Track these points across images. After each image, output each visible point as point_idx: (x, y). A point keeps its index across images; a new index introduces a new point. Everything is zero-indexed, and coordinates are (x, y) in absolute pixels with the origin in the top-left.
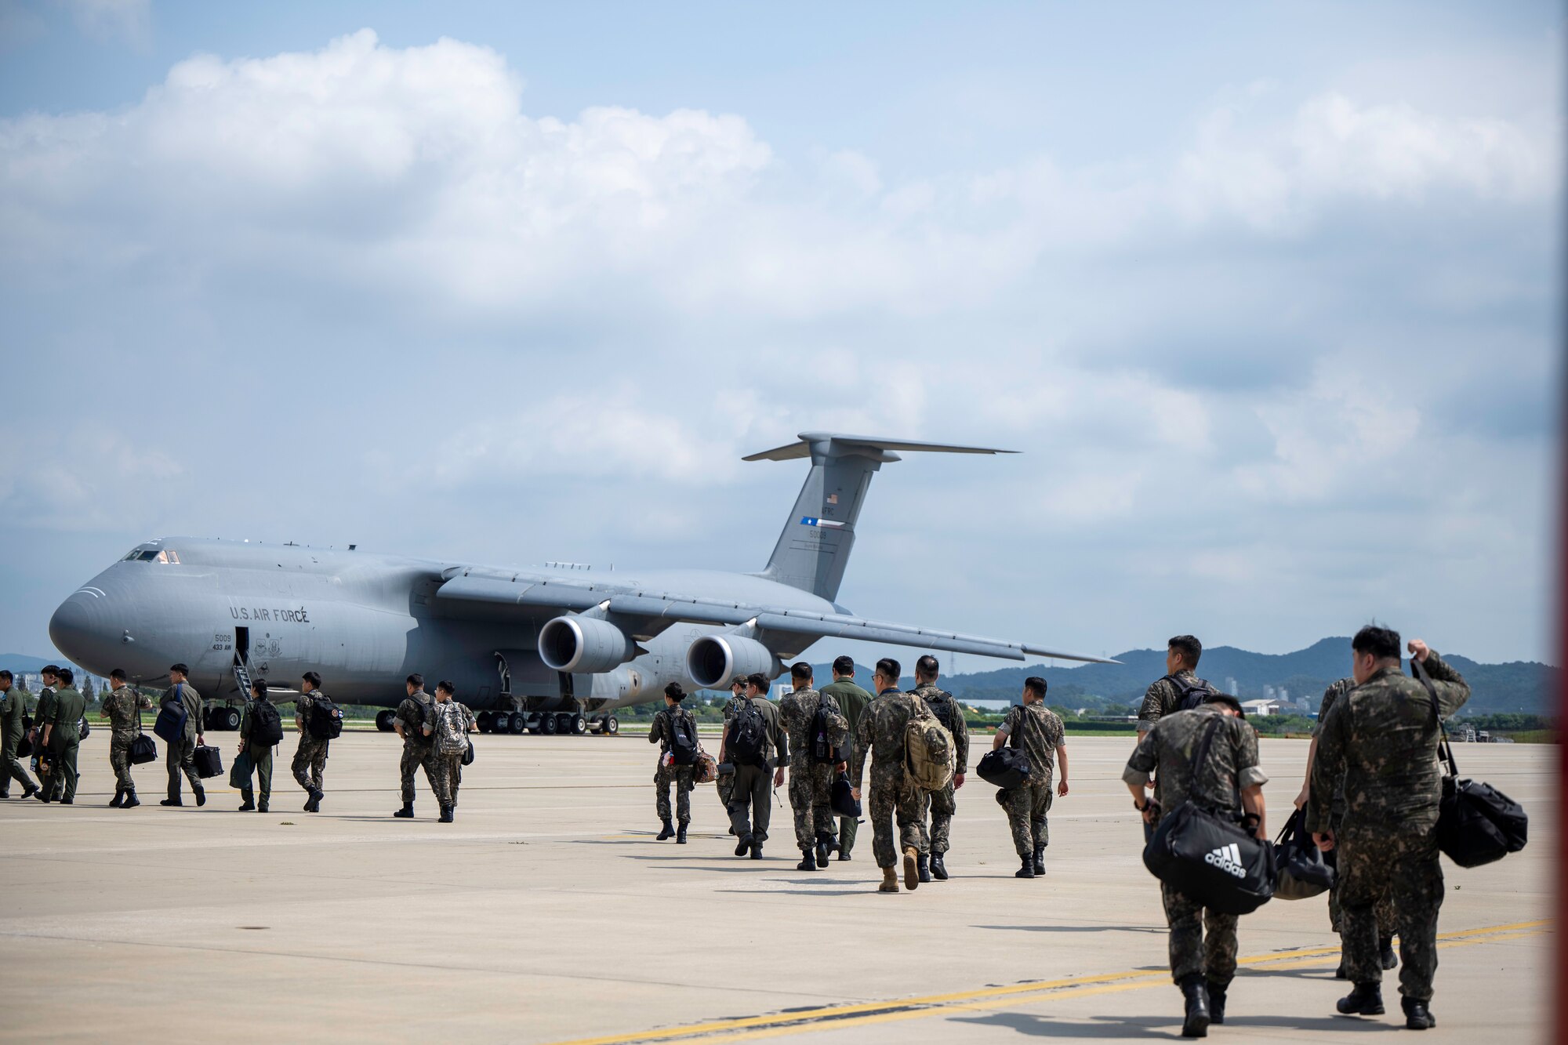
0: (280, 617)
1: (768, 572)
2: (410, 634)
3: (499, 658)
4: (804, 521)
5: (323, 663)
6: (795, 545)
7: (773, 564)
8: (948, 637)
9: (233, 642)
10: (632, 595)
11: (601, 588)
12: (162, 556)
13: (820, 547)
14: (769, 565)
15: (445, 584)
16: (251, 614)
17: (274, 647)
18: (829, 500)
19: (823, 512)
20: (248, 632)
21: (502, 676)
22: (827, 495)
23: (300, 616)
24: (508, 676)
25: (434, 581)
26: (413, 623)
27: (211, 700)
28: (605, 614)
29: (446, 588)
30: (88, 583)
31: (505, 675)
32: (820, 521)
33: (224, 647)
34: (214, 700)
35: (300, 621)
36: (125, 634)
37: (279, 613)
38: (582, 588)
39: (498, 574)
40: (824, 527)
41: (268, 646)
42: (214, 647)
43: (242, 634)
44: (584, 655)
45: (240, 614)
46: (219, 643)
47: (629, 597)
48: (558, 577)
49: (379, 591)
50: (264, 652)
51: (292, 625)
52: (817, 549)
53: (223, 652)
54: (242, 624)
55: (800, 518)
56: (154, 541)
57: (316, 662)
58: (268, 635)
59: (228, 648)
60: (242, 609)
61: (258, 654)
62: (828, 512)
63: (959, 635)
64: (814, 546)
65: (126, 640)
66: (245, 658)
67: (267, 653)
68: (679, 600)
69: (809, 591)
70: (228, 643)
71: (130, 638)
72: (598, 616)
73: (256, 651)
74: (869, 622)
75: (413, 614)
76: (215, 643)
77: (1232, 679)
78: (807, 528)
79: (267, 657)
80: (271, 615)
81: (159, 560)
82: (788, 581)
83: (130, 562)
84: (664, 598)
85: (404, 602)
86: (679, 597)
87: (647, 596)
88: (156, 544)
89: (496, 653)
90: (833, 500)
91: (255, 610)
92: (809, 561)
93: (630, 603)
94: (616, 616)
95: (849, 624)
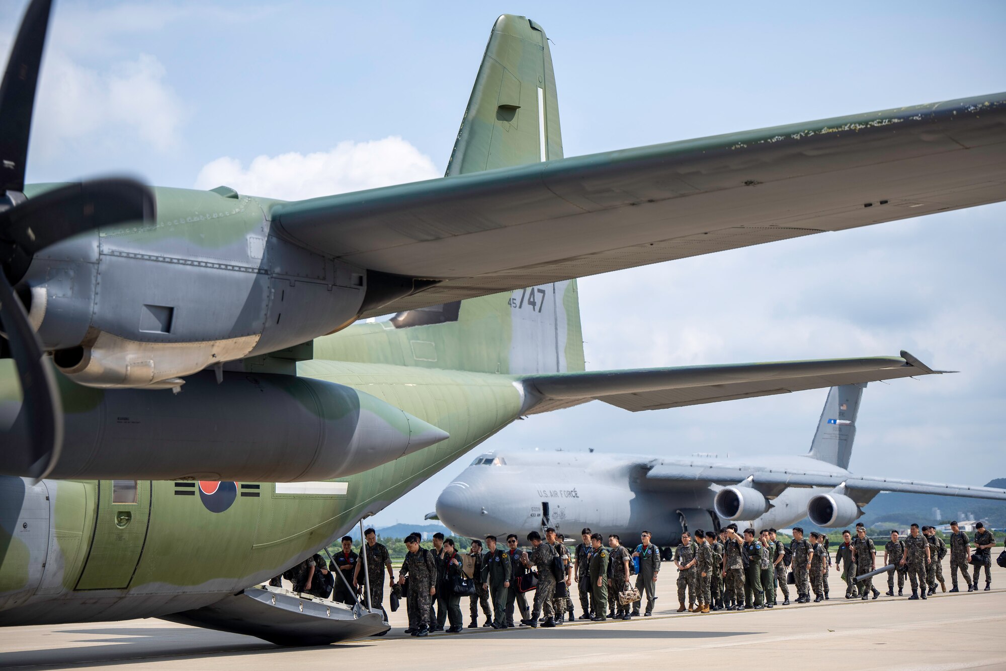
0: (563, 495)
1: (811, 454)
2: (632, 502)
3: (680, 514)
4: (829, 421)
5: (587, 522)
6: (826, 436)
7: (813, 449)
8: (965, 489)
9: (541, 512)
10: (766, 472)
11: (746, 469)
12: (496, 461)
13: (839, 437)
14: (811, 449)
15: (650, 471)
16: (549, 494)
17: (562, 513)
18: (842, 408)
19: (840, 415)
20: (548, 505)
21: (682, 525)
22: (841, 404)
23: (574, 494)
24: (686, 525)
25: (643, 469)
26: (633, 495)
27: (523, 547)
28: (751, 484)
29: (651, 473)
30: (454, 480)
31: (685, 524)
32: (838, 421)
33: (536, 515)
34: (525, 547)
35: (574, 497)
36: (482, 509)
37: (562, 493)
38: (734, 469)
39: (681, 463)
40: (841, 425)
41: (559, 513)
42: (531, 515)
43: (545, 506)
44: (744, 510)
45: (544, 495)
46: (534, 512)
47: (764, 473)
48: (718, 463)
49: (613, 476)
50: (557, 517)
51: (570, 499)
52: (838, 438)
53: (536, 518)
54: (545, 500)
55: (825, 419)
56: (490, 452)
57: (584, 521)
58: (559, 507)
59: (539, 515)
60: (544, 491)
61: (554, 518)
62: (842, 415)
63: (972, 487)
64: (836, 437)
65: (483, 513)
66: (548, 520)
67: (559, 518)
68: (795, 474)
69: (834, 464)
70: (539, 513)
71: (485, 512)
72: (747, 486)
73: (553, 516)
74: (915, 482)
75: (632, 490)
76: (531, 512)
77: (937, 509)
78: (832, 425)
79: (559, 520)
80: (559, 494)
81: (495, 464)
82: (824, 459)
83: (478, 466)
84: (786, 473)
85: (626, 482)
86: (795, 471)
87: (775, 472)
88: (491, 454)
89: (678, 511)
90: (844, 408)
91: (550, 491)
92: (833, 446)
93: (765, 477)
94: (758, 485)
95: (902, 483)
